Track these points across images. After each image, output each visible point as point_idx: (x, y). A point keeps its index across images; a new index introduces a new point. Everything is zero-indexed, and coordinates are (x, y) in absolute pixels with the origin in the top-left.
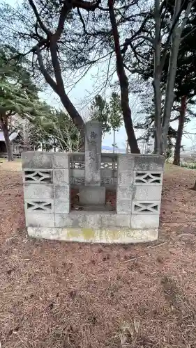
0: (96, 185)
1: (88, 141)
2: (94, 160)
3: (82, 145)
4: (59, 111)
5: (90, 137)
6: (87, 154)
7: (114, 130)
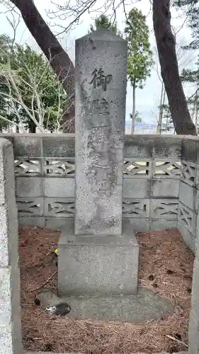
0: (108, 232)
1: (84, 98)
2: (101, 155)
3: (70, 114)
4: (25, 48)
5: (88, 87)
6: (81, 137)
7: (134, 87)
